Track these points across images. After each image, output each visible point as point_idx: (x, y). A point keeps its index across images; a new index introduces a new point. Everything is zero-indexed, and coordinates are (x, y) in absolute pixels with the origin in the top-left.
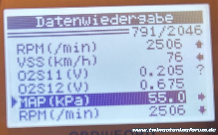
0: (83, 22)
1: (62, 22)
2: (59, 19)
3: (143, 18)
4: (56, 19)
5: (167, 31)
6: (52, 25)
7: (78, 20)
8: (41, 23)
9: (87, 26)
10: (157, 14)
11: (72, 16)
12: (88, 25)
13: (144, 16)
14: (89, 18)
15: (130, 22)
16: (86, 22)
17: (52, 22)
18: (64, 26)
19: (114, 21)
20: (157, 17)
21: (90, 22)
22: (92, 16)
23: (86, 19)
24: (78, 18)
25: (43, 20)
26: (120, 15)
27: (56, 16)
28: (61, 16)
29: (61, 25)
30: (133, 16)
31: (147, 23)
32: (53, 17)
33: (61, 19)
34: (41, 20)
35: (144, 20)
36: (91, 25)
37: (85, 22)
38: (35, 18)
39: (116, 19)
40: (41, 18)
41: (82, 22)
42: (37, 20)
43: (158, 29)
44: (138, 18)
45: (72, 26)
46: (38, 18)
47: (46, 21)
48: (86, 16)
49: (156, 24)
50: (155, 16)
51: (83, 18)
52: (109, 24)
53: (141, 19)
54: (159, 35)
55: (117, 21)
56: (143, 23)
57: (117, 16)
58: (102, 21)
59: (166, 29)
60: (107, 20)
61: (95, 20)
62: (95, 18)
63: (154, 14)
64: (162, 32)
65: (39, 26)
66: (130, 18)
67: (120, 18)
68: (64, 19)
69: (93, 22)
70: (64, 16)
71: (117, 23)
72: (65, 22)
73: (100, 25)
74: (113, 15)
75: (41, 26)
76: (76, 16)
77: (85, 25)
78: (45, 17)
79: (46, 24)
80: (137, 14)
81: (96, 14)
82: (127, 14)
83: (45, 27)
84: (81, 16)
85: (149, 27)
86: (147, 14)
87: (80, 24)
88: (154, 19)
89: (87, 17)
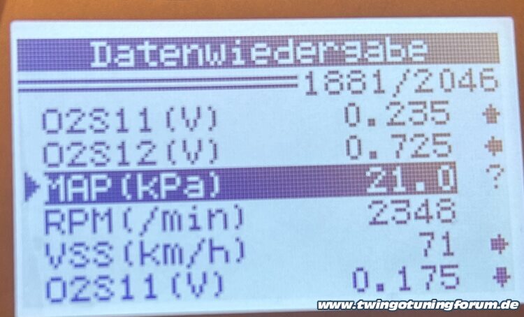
0: (208, 58)
1: (155, 55)
2: (147, 48)
3: (355, 48)
4: (140, 48)
5: (413, 83)
6: (131, 63)
7: (195, 52)
8: (103, 59)
9: (216, 66)
10: (388, 40)
11: (179, 42)
12: (220, 63)
13: (358, 44)
14: (223, 47)
15: (322, 60)
16: (216, 55)
17: (131, 55)
18: (161, 66)
19: (284, 55)
20: (389, 47)
21: (224, 57)
22: (230, 41)
23: (216, 49)
24: (195, 47)
25: (108, 49)
26: (298, 40)
27: (141, 41)
28: (152, 41)
29: (154, 64)
30: (330, 44)
31: (363, 61)
32: (134, 42)
33: (154, 47)
34: (102, 50)
35: (358, 52)
36: (228, 64)
37: (212, 55)
38: (89, 44)
39: (290, 49)
40: (103, 44)
41: (204, 55)
42: (93, 48)
43: (391, 75)
44: (343, 48)
45: (180, 65)
46: (96, 45)
47: (115, 53)
48: (215, 42)
49: (385, 63)
50: (384, 44)
51: (208, 47)
52: (272, 63)
53: (349, 52)
54: (394, 91)
55: (291, 55)
56: (354, 60)
57: (291, 41)
58: (254, 54)
59: (410, 76)
60: (268, 53)
61: (237, 51)
62: (238, 46)
63: (381, 38)
64: (401, 83)
65: (97, 64)
66: (322, 48)
67: (298, 49)
68: (160, 47)
69: (231, 56)
70: (160, 42)
71: (291, 61)
72: (163, 56)
73: (250, 64)
74: (283, 40)
75: (104, 65)
76: (190, 41)
77: (212, 63)
78: (114, 42)
79: (116, 60)
80: (340, 39)
81: (241, 38)
82: (315, 40)
83: (113, 66)
84: (202, 41)
85: (369, 71)
86: (363, 39)
87: (201, 62)
88: (380, 51)
89: (219, 42)
